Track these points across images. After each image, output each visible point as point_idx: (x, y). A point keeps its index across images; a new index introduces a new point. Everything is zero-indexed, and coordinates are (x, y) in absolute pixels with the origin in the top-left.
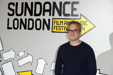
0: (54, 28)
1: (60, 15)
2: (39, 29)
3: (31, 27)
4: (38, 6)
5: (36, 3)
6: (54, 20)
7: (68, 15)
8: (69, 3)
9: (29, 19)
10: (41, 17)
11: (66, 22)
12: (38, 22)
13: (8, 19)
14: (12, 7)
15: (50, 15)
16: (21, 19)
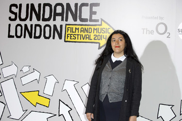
0: (68, 37)
1: (75, 20)
2: (48, 38)
3: (38, 34)
4: (47, 8)
5: (45, 5)
6: (67, 26)
7: (86, 20)
8: (86, 5)
9: (36, 25)
10: (51, 23)
11: (82, 29)
12: (47, 29)
13: (10, 25)
14: (14, 9)
15: (62, 20)
16: (26, 25)
